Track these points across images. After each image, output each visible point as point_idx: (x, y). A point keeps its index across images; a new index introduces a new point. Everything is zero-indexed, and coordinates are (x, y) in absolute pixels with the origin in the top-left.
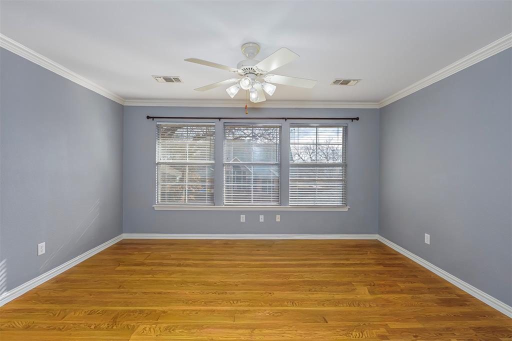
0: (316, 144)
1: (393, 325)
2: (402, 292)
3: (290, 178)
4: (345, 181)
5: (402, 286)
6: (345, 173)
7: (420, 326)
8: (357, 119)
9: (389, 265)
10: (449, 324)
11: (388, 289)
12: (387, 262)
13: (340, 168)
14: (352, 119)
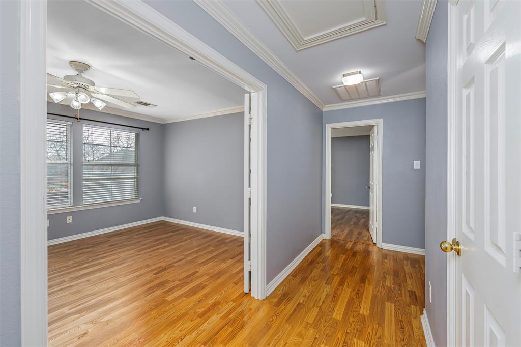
0: (111, 146)
1: (186, 254)
2: (186, 240)
3: (83, 178)
4: (137, 178)
5: (185, 238)
6: (138, 172)
7: (198, 249)
8: (148, 129)
9: (175, 231)
10: (208, 244)
11: (179, 241)
12: (173, 230)
13: (133, 168)
14: (143, 129)
